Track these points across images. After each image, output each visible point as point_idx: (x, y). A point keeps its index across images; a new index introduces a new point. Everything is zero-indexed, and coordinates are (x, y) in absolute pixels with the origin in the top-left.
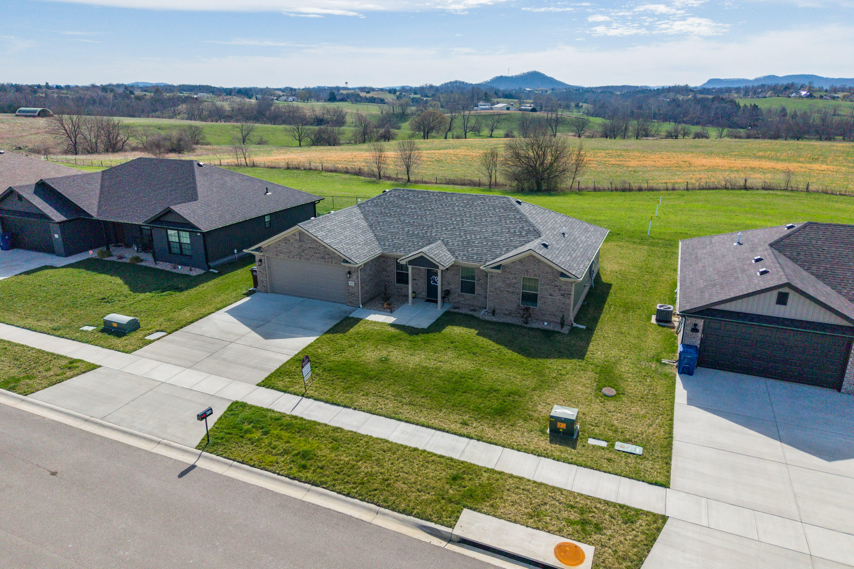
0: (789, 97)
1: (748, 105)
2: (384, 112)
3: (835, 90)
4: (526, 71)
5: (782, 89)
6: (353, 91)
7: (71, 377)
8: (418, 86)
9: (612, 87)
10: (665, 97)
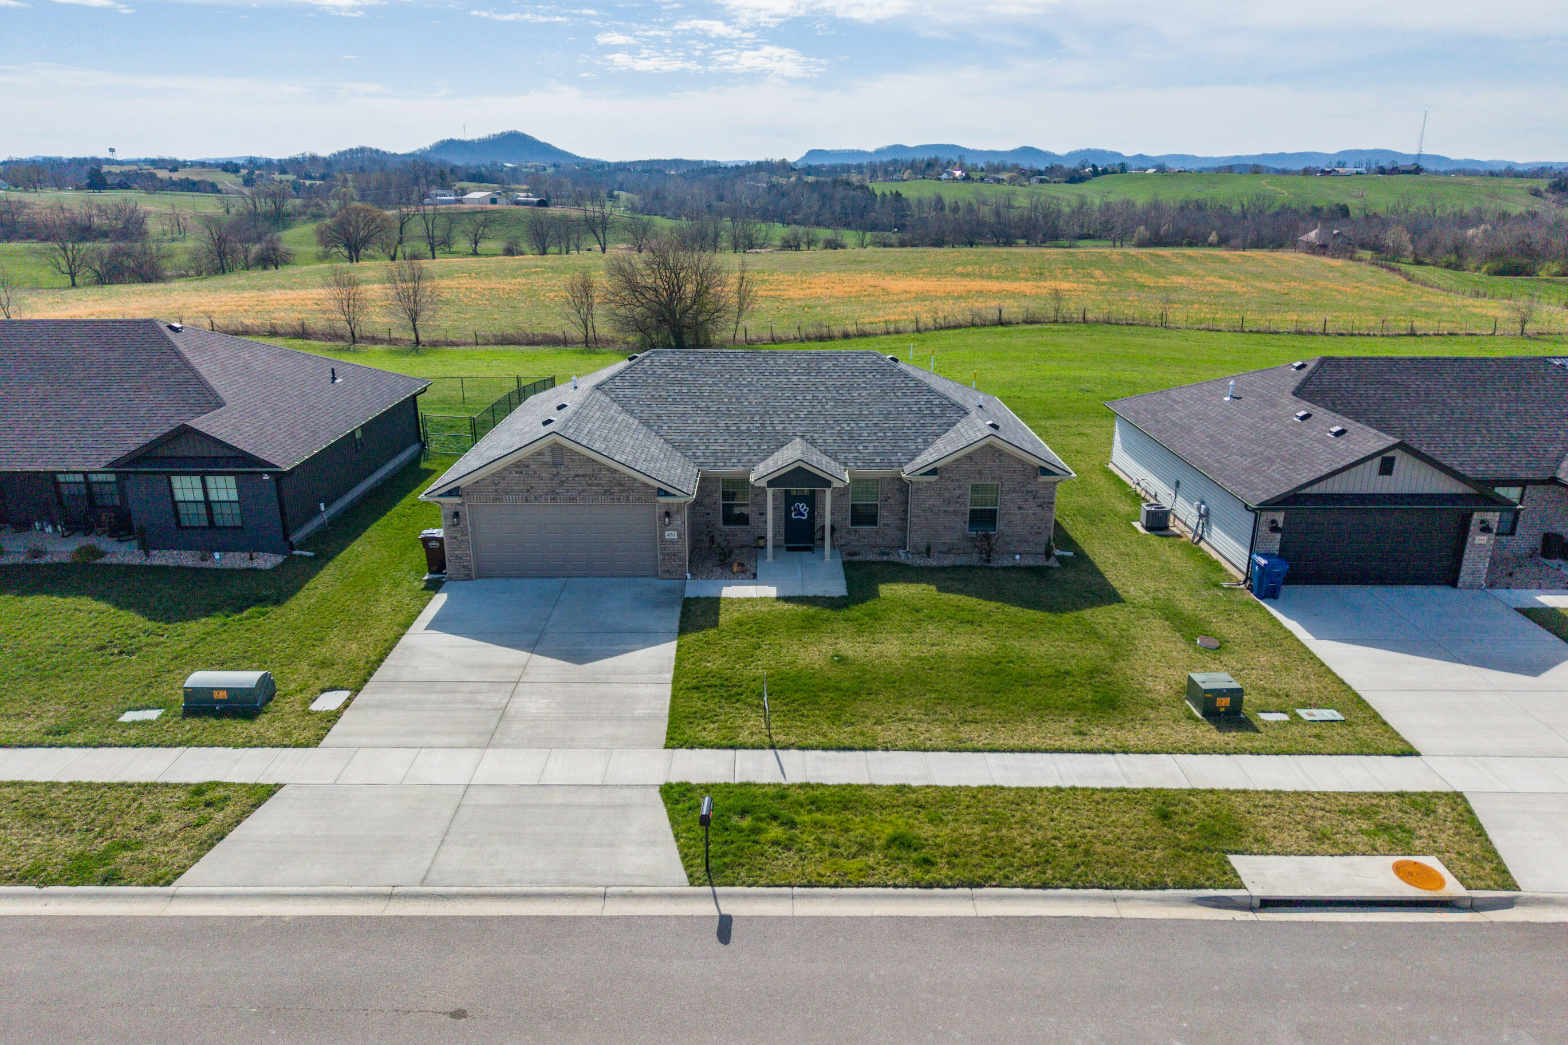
0: (939, 179)
1: (888, 193)
2: (233, 211)
3: (998, 169)
4: (498, 132)
5: (923, 166)
6: (135, 168)
7: (238, 822)
8: (285, 156)
9: (659, 162)
10: (755, 179)
